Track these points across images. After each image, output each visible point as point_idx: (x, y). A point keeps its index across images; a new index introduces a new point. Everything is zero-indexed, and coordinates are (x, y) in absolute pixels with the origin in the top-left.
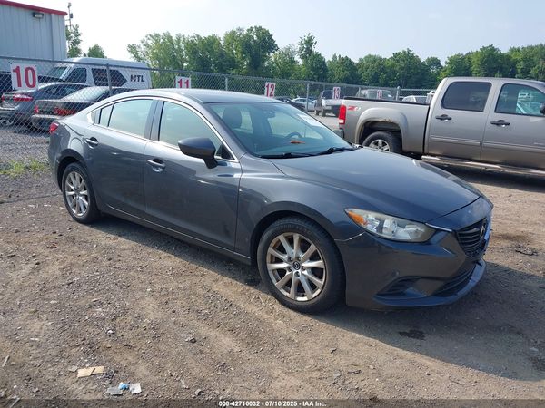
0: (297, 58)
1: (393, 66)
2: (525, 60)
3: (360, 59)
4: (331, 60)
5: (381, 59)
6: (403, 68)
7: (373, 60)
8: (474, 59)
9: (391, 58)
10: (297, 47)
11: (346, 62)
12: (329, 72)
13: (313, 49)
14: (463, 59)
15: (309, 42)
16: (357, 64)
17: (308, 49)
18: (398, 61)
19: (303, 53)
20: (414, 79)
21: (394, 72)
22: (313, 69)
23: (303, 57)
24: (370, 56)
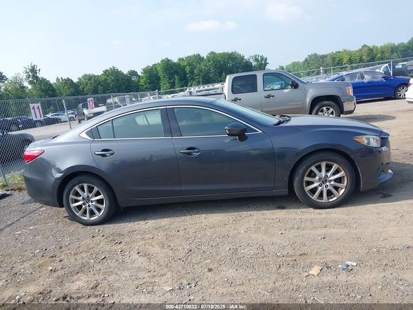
0: (26, 84)
1: (106, 80)
2: (189, 65)
3: (79, 78)
4: (55, 82)
5: (95, 76)
6: (113, 81)
7: (89, 78)
8: (159, 69)
9: (103, 74)
10: (24, 76)
11: (68, 82)
12: (57, 91)
13: (38, 75)
14: (151, 69)
15: (33, 70)
16: (78, 82)
17: (33, 76)
18: (108, 76)
19: (30, 79)
20: (123, 87)
21: (108, 85)
22: (43, 91)
23: (31, 83)
24: (86, 75)
